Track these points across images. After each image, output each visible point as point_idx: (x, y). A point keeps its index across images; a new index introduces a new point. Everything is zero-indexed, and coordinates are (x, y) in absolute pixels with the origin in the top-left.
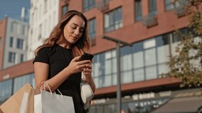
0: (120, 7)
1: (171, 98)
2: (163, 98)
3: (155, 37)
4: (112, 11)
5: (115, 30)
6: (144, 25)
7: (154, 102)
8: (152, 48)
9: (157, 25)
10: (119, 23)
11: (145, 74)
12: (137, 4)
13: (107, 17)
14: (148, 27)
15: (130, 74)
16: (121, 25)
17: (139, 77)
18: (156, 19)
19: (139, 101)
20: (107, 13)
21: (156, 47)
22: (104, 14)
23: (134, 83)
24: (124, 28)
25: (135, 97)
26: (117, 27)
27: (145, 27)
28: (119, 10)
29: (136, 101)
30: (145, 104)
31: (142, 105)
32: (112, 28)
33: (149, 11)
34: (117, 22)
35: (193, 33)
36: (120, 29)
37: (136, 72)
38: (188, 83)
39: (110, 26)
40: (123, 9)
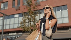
0: (7, 1)
1: (22, 35)
2: (19, 35)
3: (19, 14)
4: (4, 2)
5: (5, 9)
6: (15, 9)
7: (16, 36)
8: (17, 17)
9: (20, 9)
10: (6, 7)
11: (14, 26)
12: (13, 1)
13: (2, 4)
14: (17, 10)
15: (9, 26)
16: (7, 8)
17: (12, 27)
18: (19, 8)
19: (11, 35)
20: (2, 3)
21: (19, 17)
22: (1, 3)
23: (10, 29)
24: (8, 9)
25: (10, 34)
26: (5, 8)
27: (15, 10)
28: (7, 2)
29: (10, 35)
30: (13, 36)
31: (12, 37)
32: (4, 9)
33: (18, 5)
34: (5, 7)
35: (28, 15)
36: (6, 9)
37: (11, 25)
38: (25, 30)
39: (3, 8)
40: (8, 2)
